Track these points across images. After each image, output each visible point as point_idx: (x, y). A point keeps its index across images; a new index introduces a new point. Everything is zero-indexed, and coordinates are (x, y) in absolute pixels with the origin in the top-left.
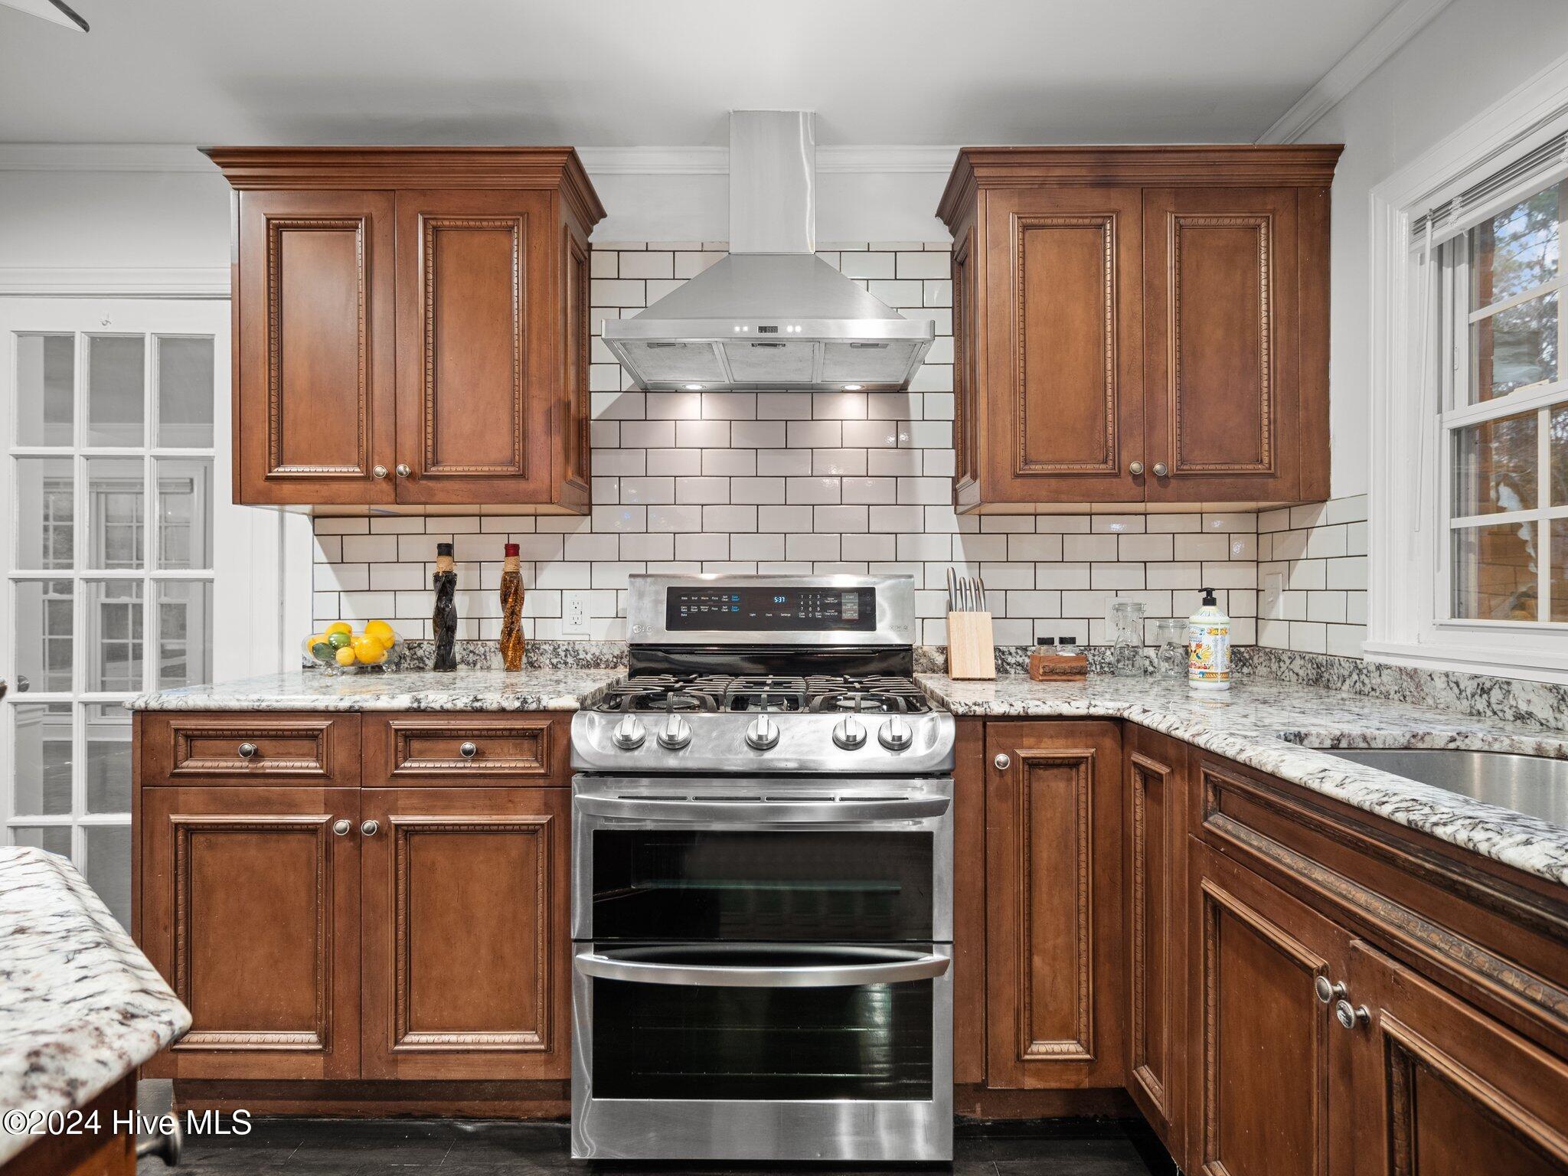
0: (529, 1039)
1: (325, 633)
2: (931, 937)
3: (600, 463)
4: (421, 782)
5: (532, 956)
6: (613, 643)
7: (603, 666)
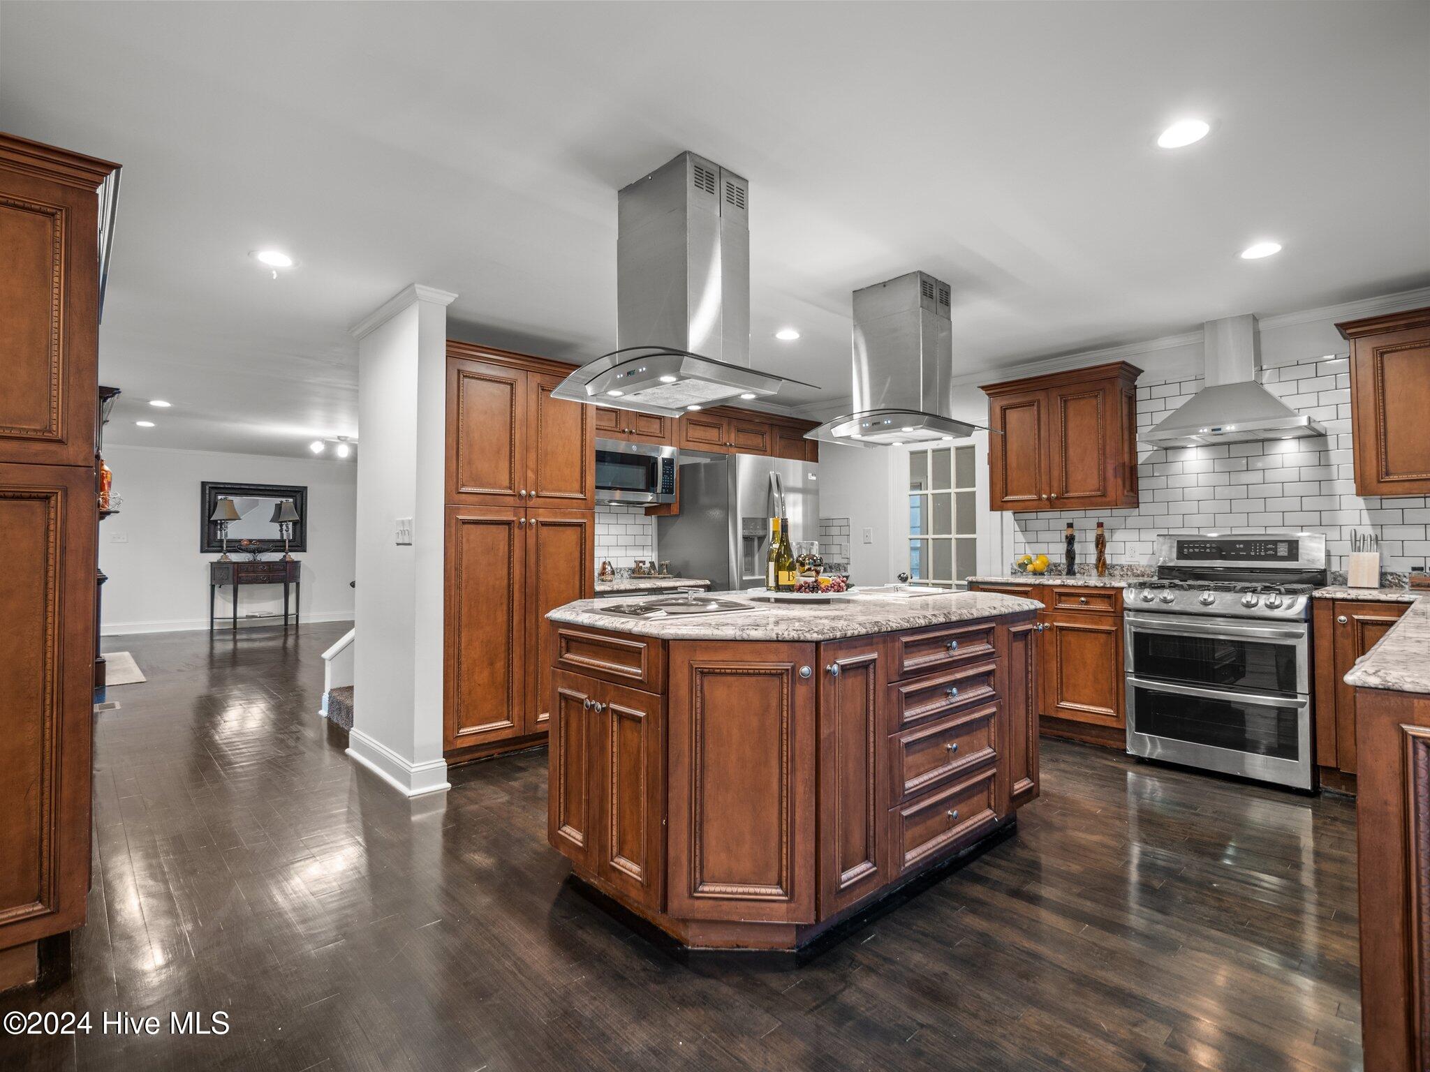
0: (1110, 711)
1: (1021, 559)
2: (1296, 690)
3: (1142, 484)
4: (1066, 611)
5: (1110, 680)
6: (1151, 566)
7: (1146, 576)
